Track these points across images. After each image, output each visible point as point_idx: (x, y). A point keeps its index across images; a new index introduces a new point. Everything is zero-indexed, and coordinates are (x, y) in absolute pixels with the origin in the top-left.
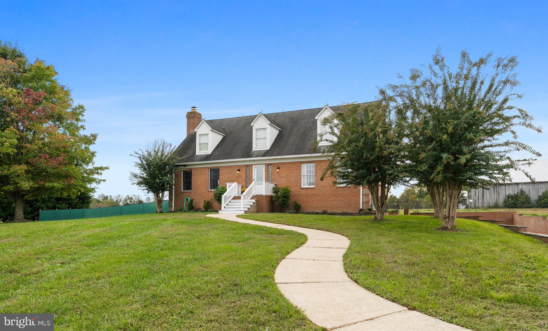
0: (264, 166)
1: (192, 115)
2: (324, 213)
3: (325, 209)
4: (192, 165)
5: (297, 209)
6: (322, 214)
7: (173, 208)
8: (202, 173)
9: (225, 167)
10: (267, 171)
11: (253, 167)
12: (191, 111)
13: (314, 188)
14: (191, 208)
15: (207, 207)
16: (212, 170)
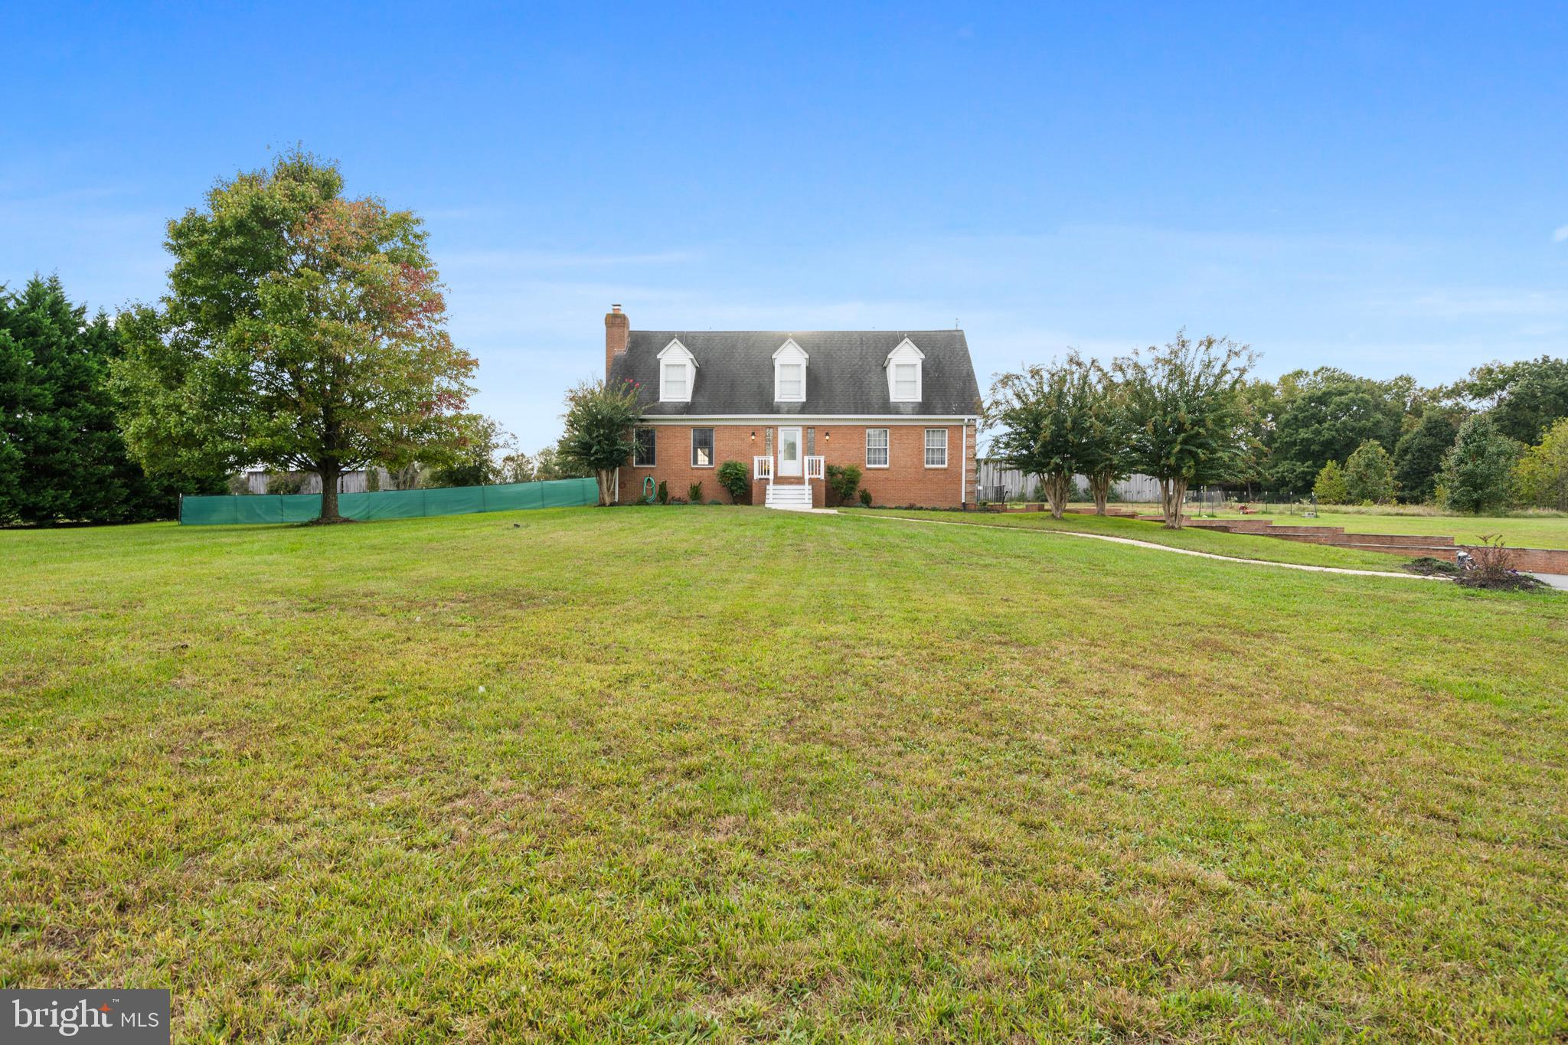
0: (800, 429)
1: (619, 320)
2: (911, 507)
3: (912, 502)
4: (655, 420)
5: (866, 501)
6: (906, 509)
7: (617, 496)
8: (678, 434)
9: (726, 427)
10: (804, 437)
11: (780, 429)
12: (611, 312)
13: (887, 469)
14: (663, 497)
15: (696, 496)
16: (696, 429)
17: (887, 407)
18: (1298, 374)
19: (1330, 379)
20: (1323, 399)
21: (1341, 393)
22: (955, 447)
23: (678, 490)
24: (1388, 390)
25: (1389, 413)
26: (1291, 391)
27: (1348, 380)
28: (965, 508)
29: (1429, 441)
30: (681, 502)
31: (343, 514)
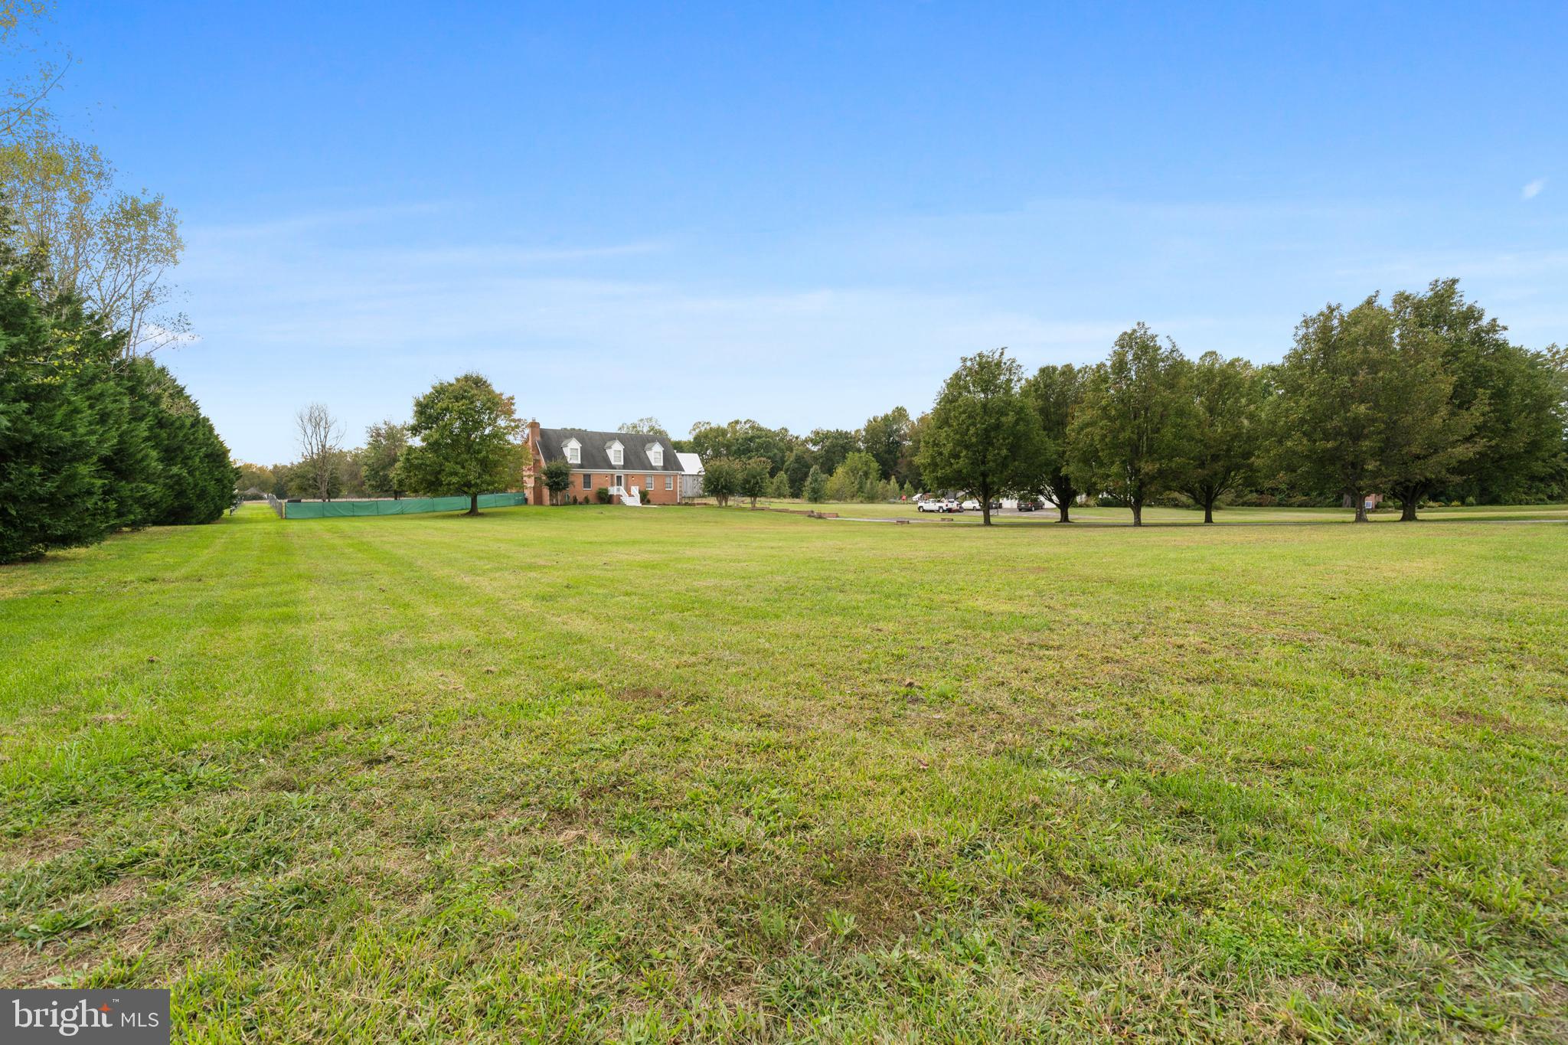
0: (623, 475)
1: (536, 425)
3: (663, 502)
8: (577, 476)
9: (595, 474)
10: (625, 479)
11: (616, 475)
13: (657, 490)
14: (575, 502)
15: (587, 501)
16: (585, 475)
17: (653, 468)
18: (737, 422)
19: (753, 428)
20: (751, 439)
21: (759, 437)
22: (675, 482)
23: (580, 499)
24: (778, 435)
25: (781, 450)
26: (735, 432)
27: (760, 429)
28: (679, 504)
29: (796, 465)
30: (581, 504)
31: (480, 511)
